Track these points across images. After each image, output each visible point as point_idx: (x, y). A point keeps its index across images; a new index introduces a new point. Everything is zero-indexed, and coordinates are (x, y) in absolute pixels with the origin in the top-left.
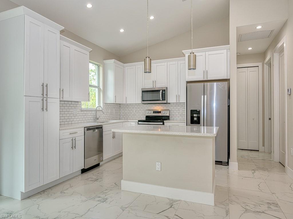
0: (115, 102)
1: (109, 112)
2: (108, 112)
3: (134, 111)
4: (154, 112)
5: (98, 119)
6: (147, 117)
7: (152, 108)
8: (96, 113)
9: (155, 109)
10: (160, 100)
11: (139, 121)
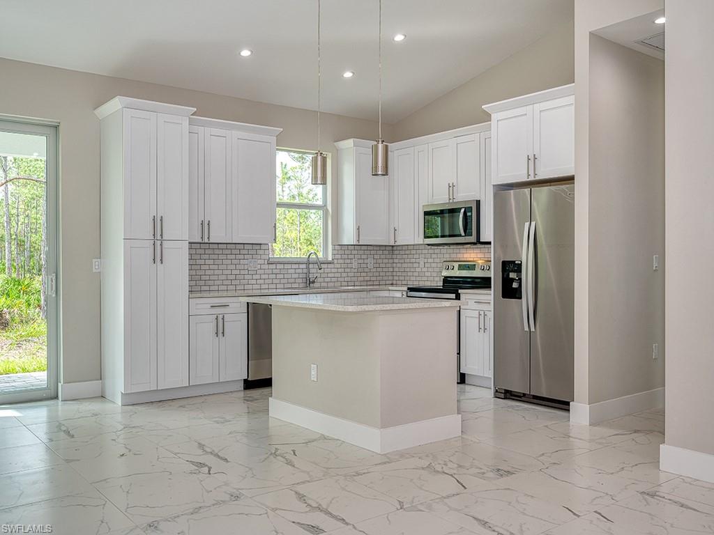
0: (358, 241)
1: (355, 265)
2: (350, 266)
3: (422, 263)
4: (461, 267)
5: (313, 282)
6: (446, 280)
7: (459, 256)
8: (308, 268)
9: (465, 260)
10: (460, 236)
11: (411, 289)
